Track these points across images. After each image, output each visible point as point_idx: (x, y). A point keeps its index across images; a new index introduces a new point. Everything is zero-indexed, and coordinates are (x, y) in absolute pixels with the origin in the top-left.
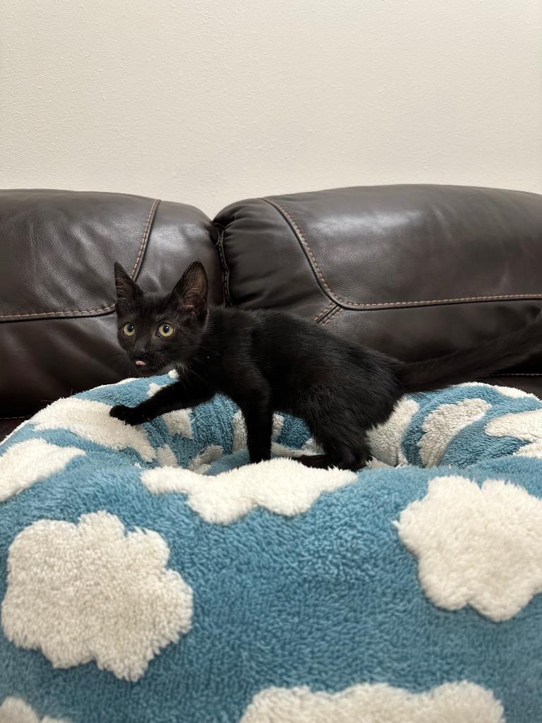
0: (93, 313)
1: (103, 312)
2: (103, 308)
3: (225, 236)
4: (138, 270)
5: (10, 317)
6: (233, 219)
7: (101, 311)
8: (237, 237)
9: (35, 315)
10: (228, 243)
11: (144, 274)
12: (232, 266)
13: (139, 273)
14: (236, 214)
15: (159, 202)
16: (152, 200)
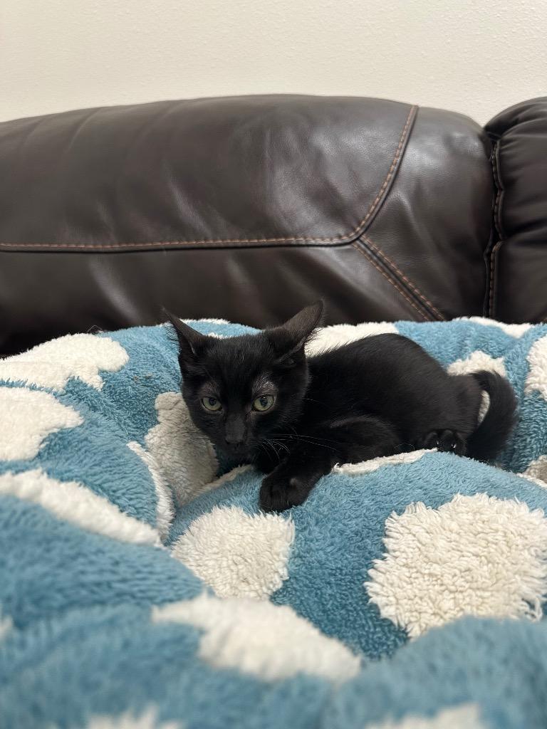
0: (327, 242)
1: (340, 242)
2: (340, 237)
3: (502, 145)
4: (387, 190)
5: (237, 242)
6: (516, 122)
7: (336, 241)
8: (520, 144)
9: (264, 241)
10: (504, 153)
11: (393, 196)
12: (509, 184)
13: (388, 195)
14: (520, 116)
15: (417, 108)
16: (410, 106)
